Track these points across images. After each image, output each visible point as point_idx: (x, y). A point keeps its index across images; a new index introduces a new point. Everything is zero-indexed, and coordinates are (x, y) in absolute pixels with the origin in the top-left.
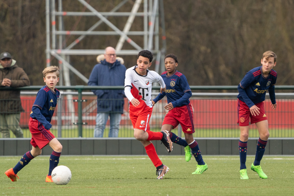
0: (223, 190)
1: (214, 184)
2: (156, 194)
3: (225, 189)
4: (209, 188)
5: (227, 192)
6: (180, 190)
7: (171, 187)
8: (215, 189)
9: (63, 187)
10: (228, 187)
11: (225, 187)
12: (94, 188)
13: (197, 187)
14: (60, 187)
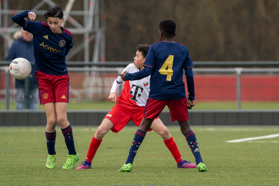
0: (163, 158)
1: (154, 153)
2: (101, 162)
3: (165, 157)
4: (150, 157)
5: (166, 160)
6: (124, 158)
7: (115, 156)
8: (156, 157)
9: (13, 156)
10: (168, 156)
11: (164, 156)
12: (43, 157)
13: (138, 156)
14: (11, 157)
